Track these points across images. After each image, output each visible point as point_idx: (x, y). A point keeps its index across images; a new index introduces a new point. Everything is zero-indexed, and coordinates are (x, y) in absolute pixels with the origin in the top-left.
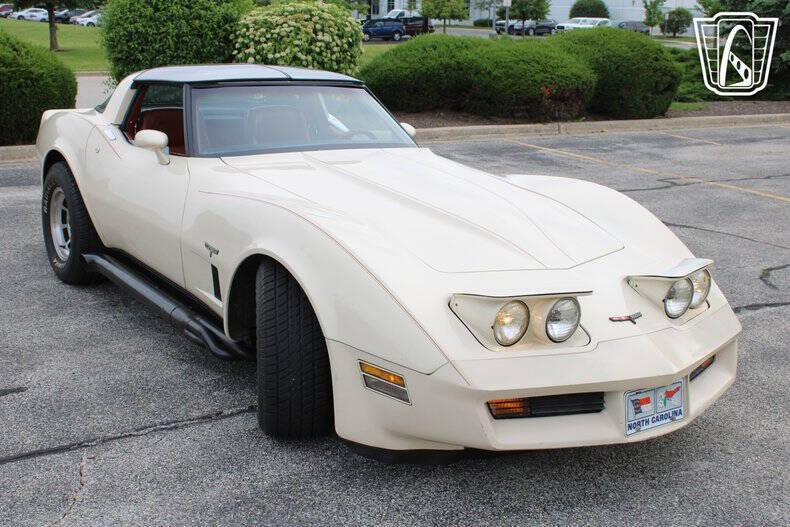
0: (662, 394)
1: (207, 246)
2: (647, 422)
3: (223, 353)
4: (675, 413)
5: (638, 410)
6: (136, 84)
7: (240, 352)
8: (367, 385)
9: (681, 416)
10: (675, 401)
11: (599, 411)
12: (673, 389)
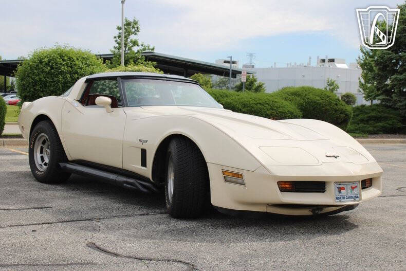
0: (349, 187)
1: (140, 140)
2: (344, 198)
3: (145, 190)
4: (356, 197)
5: (340, 192)
6: (87, 81)
7: (154, 189)
8: (226, 180)
9: (358, 199)
10: (355, 191)
11: (324, 192)
12: (354, 186)
